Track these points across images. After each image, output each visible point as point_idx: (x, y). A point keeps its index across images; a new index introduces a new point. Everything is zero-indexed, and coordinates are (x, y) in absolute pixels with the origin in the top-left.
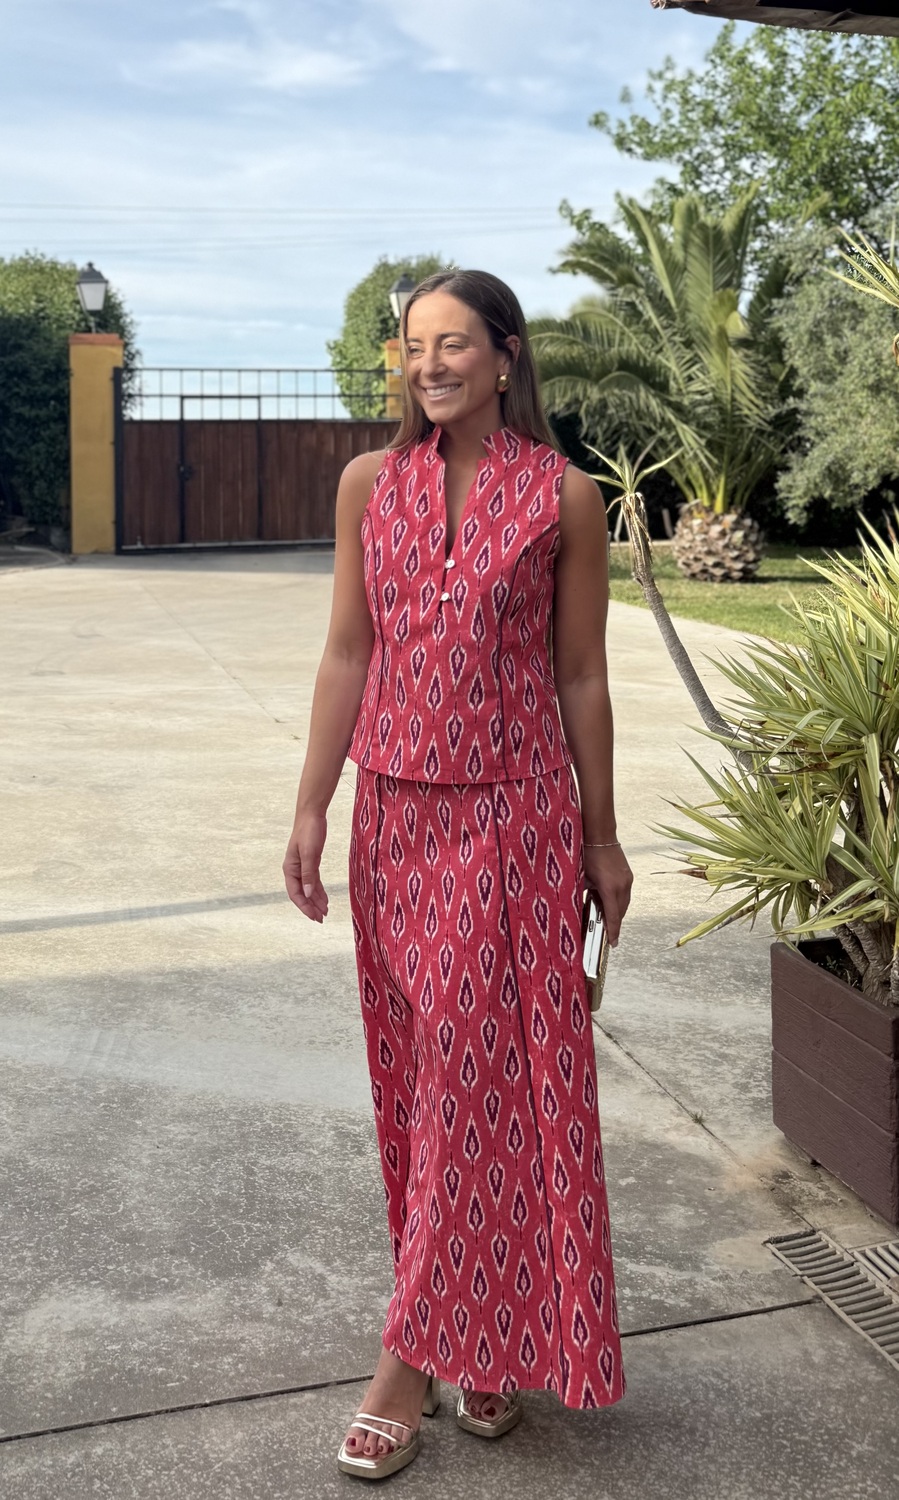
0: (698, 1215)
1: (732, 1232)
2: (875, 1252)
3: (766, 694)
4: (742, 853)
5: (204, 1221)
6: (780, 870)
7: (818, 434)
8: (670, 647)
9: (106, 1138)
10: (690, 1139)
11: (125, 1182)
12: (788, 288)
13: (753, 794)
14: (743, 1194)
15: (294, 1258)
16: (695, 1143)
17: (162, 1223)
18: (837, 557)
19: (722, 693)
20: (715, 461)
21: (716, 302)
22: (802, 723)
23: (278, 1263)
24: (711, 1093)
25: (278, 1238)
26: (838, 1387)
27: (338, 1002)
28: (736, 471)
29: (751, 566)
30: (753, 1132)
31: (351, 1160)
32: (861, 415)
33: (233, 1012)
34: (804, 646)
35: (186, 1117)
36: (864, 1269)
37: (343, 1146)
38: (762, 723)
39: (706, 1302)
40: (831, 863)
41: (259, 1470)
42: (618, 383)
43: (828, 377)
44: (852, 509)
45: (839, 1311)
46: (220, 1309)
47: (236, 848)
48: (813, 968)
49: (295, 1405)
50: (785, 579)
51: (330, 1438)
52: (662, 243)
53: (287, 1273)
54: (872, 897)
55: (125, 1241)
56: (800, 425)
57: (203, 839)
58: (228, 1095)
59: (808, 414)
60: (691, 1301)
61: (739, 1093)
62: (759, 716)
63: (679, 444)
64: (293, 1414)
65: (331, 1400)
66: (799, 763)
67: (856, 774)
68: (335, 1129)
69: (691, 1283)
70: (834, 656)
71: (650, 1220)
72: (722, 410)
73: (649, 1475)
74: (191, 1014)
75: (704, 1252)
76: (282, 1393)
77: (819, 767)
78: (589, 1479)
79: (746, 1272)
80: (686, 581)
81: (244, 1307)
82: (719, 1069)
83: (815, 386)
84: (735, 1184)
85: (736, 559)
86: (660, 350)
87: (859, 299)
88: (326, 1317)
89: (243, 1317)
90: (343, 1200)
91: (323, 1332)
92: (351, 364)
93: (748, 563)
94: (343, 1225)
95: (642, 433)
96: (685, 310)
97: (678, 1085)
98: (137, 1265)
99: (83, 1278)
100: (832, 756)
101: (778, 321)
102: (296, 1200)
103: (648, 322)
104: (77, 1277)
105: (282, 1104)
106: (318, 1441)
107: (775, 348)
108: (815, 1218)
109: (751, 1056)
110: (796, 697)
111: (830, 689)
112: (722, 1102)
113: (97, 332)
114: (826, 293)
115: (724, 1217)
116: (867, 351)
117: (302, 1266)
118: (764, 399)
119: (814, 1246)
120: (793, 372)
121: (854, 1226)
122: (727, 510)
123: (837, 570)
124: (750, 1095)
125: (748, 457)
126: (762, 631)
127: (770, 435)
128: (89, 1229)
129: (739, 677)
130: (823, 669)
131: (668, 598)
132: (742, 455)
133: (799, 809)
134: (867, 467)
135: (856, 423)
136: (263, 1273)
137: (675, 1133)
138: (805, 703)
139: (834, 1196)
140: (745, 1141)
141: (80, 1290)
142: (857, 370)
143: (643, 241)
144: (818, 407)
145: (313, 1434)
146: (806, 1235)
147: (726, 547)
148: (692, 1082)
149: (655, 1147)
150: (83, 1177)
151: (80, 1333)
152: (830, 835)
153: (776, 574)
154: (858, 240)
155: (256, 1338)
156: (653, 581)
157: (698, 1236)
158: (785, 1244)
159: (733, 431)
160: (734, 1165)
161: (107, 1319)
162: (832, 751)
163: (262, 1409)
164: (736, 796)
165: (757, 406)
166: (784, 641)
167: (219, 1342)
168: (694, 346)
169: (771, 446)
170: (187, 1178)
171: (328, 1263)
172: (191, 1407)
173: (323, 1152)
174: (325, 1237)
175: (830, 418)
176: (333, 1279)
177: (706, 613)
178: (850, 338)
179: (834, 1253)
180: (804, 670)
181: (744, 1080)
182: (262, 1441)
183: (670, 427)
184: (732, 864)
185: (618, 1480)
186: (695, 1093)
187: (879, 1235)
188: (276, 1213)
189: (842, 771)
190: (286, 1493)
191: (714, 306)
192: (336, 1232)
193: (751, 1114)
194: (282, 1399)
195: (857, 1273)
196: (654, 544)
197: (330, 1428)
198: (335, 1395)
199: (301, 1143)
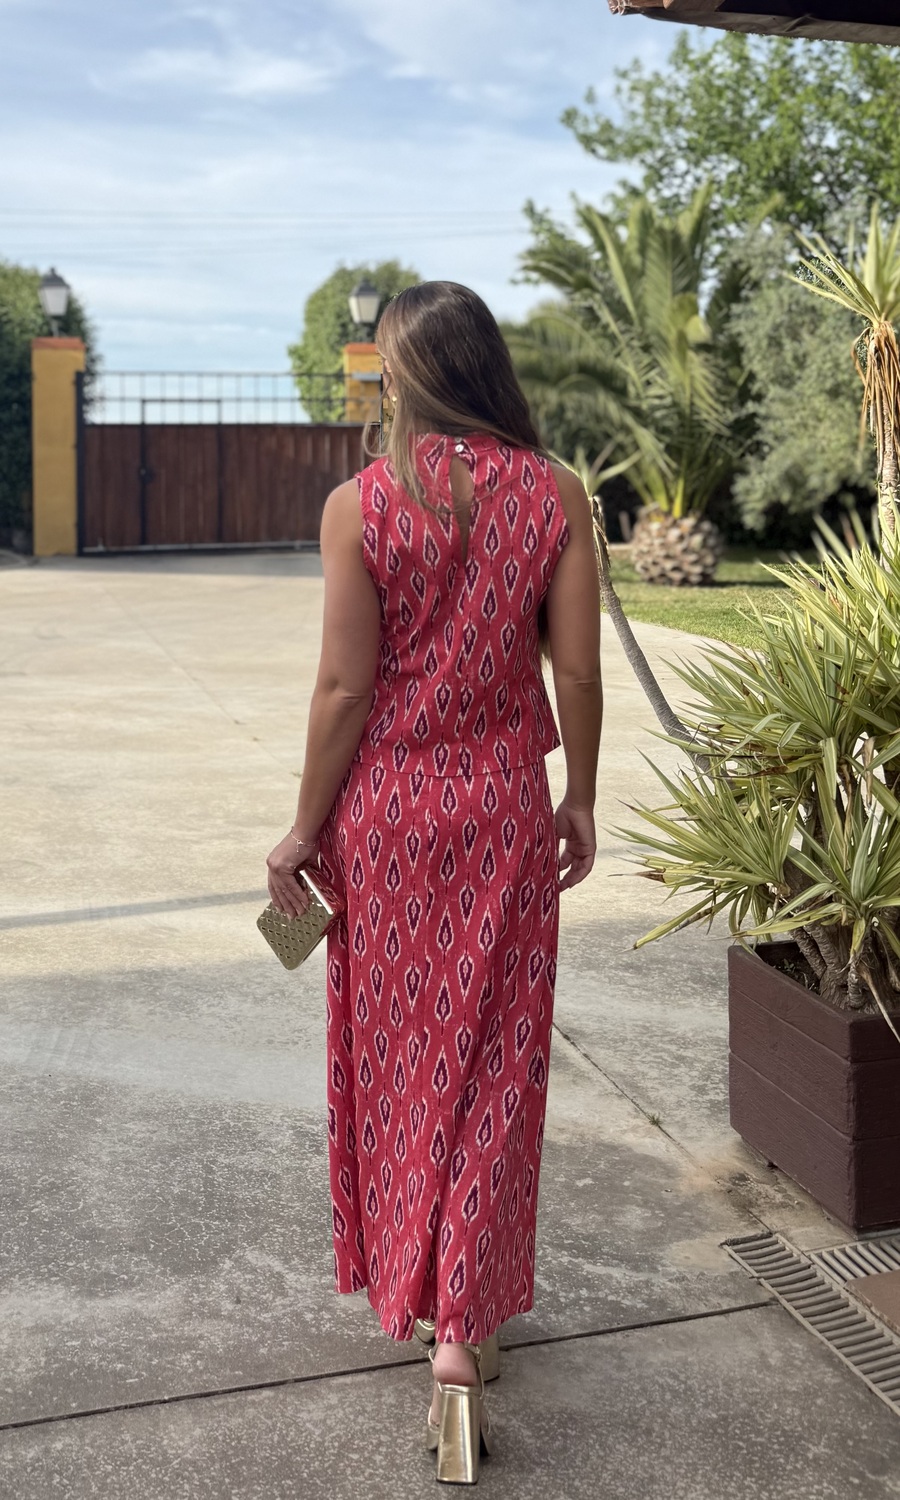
0: (655, 1217)
1: (688, 1234)
2: (832, 1254)
3: (724, 698)
4: (700, 856)
5: (164, 1219)
6: (737, 873)
7: (776, 438)
8: (628, 650)
9: (66, 1136)
10: (647, 1140)
11: (85, 1179)
12: (744, 293)
13: (711, 799)
14: (699, 1196)
15: (252, 1256)
16: (650, 1144)
17: (121, 1219)
18: (794, 562)
19: (678, 695)
20: (674, 465)
21: (675, 306)
22: (759, 727)
23: (236, 1261)
24: (668, 1095)
25: (236, 1236)
26: (794, 1389)
27: (297, 1001)
28: (695, 475)
29: (709, 571)
30: (710, 1134)
31: (310, 1159)
32: (820, 420)
33: (192, 1011)
34: (762, 650)
35: (145, 1115)
36: (821, 1271)
37: (301, 1145)
38: (719, 727)
39: (662, 1304)
40: (788, 867)
41: (217, 1466)
42: (578, 387)
43: (786, 382)
44: (809, 514)
45: (797, 1314)
46: (179, 1307)
47: (196, 848)
48: (770, 971)
49: (253, 1403)
50: (743, 583)
51: (287, 1435)
52: (620, 248)
53: (245, 1271)
54: (830, 900)
55: (85, 1238)
56: (757, 429)
57: (162, 839)
58: (187, 1094)
59: (766, 418)
60: (648, 1303)
61: (696, 1096)
62: (717, 719)
63: (637, 447)
64: (251, 1412)
65: (289, 1397)
66: (756, 767)
67: (813, 778)
68: (293, 1128)
69: (648, 1284)
70: (792, 660)
71: (607, 1221)
72: (681, 415)
73: (604, 1475)
74: (151, 1013)
75: (661, 1254)
76: (241, 1390)
77: (777, 771)
78: (546, 1479)
79: (703, 1274)
80: (644, 585)
81: (203, 1304)
82: (676, 1072)
83: (774, 391)
84: (692, 1186)
85: (695, 563)
86: (618, 355)
87: (816, 303)
88: (284, 1315)
89: (202, 1314)
90: (301, 1199)
91: (281, 1330)
92: (311, 368)
93: (705, 567)
94: (301, 1224)
95: (600, 436)
96: (643, 315)
97: (635, 1087)
98: (97, 1261)
99: (43, 1275)
100: (789, 760)
101: (737, 326)
102: (254, 1199)
103: (606, 327)
104: (38, 1273)
105: (240, 1102)
106: (276, 1438)
107: (734, 352)
108: (772, 1220)
109: (709, 1058)
110: (754, 701)
111: (788, 693)
112: (679, 1104)
113: (60, 336)
114: (786, 298)
115: (681, 1219)
116: (825, 355)
117: (260, 1264)
118: (724, 404)
119: (771, 1248)
120: (752, 377)
121: (811, 1229)
122: (685, 514)
123: (793, 573)
124: (707, 1098)
125: (707, 461)
126: (720, 635)
127: (729, 439)
128: (49, 1226)
129: (695, 682)
130: (781, 673)
131: (626, 602)
132: (700, 460)
133: (756, 813)
134: (826, 471)
135: (815, 428)
136: (221, 1271)
137: (632, 1135)
138: (763, 708)
139: (791, 1198)
140: (702, 1143)
141: (40, 1286)
142: (815, 374)
143: (601, 247)
144: (776, 411)
145: (271, 1431)
146: (762, 1237)
147: (685, 551)
148: (649, 1084)
149: (613, 1148)
150: (43, 1174)
151: (41, 1329)
152: (787, 839)
153: (734, 578)
154: (816, 244)
155: (214, 1335)
156: (610, 584)
157: (655, 1238)
158: (741, 1246)
159: (692, 435)
160: (691, 1167)
161: (66, 1315)
162: (789, 755)
163: (222, 1406)
164: (694, 800)
165: (716, 411)
166: (743, 645)
167: (176, 1338)
168: (653, 351)
169: (729, 451)
170: (146, 1176)
171: (286, 1261)
172: (150, 1404)
173: (282, 1151)
174: (283, 1235)
175: (789, 422)
176: (291, 1277)
177: (663, 617)
178: (809, 342)
179: (791, 1256)
180: (761, 673)
181: (701, 1083)
182: (220, 1438)
183: (627, 430)
184: (690, 867)
185: (574, 1480)
186: (652, 1095)
187: (836, 1238)
188: (234, 1211)
189: (800, 775)
190: (244, 1490)
191: (674, 311)
192: (294, 1231)
193: (708, 1116)
194: (241, 1396)
195: (814, 1276)
196: (612, 548)
197: (288, 1426)
198: (294, 1393)
199: (260, 1142)
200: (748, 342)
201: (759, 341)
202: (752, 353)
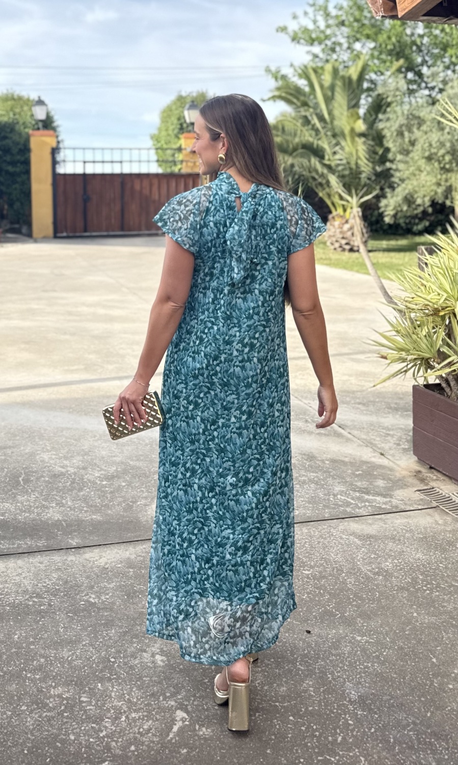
0: (388, 483)
1: (402, 488)
4: (401, 350)
7: (401, 180)
12: (384, 108)
21: (349, 114)
38: (413, 298)
39: (397, 507)
42: (302, 156)
43: (406, 153)
48: (431, 392)
54: (457, 363)
60: (391, 506)
67: (449, 318)
69: (390, 502)
71: (370, 484)
72: (351, 168)
79: (410, 499)
80: (332, 252)
83: (399, 157)
86: (319, 139)
92: (162, 145)
96: (333, 119)
101: (381, 125)
103: (314, 125)
107: (379, 138)
114: (406, 112)
116: (425, 140)
118: (372, 163)
120: (387, 150)
127: (374, 180)
142: (420, 149)
144: (401, 167)
146: (430, 489)
152: (439, 340)
153: (375, 248)
157: (390, 489)
159: (356, 178)
164: (399, 328)
165: (369, 166)
175: (407, 172)
178: (417, 134)
183: (325, 177)
184: (397, 354)
189: (443, 317)
191: (348, 117)
200: (387, 133)
201: (392, 133)
202: (388, 138)
